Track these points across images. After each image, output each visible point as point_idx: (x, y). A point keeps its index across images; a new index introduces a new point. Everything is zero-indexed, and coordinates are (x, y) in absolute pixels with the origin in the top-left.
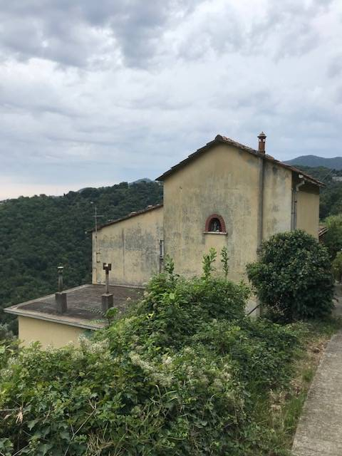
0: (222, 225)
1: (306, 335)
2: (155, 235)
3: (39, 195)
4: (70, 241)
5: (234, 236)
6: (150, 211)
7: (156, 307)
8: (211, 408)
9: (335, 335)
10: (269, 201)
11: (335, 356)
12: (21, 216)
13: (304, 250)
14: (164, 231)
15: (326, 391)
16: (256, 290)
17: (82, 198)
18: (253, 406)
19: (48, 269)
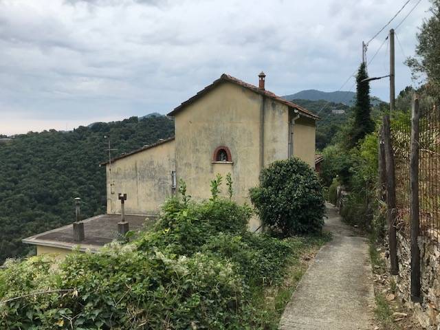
0: (229, 156)
1: (300, 247)
2: (166, 166)
3: (48, 131)
4: (81, 175)
5: (239, 165)
6: (162, 144)
7: (172, 224)
8: (217, 292)
9: (324, 246)
10: (269, 134)
11: (322, 261)
12: (31, 152)
13: (298, 175)
14: (176, 162)
15: (311, 285)
16: (258, 211)
17: (92, 133)
18: (251, 295)
19: (59, 204)
